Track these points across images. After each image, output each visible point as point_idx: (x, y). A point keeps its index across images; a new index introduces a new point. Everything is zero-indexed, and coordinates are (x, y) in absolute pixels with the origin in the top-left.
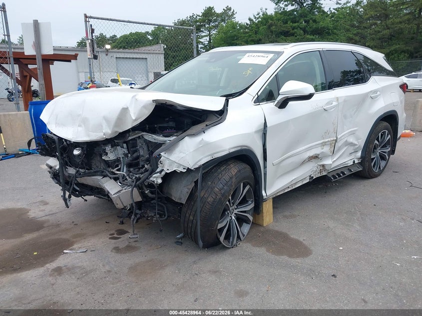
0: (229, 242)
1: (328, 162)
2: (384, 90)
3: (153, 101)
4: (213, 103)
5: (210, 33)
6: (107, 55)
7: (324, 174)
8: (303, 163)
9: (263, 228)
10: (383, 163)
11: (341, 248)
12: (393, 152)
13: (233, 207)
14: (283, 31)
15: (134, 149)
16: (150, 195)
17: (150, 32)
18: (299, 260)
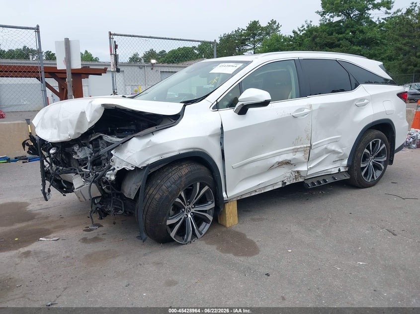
0: (183, 239)
1: (303, 168)
2: (373, 98)
3: (103, 105)
4: (169, 109)
5: (254, 47)
6: (152, 69)
7: (301, 180)
8: (272, 168)
9: (225, 228)
10: (378, 173)
11: (290, 251)
12: (391, 162)
13: (190, 206)
14: (329, 42)
15: (97, 149)
16: (106, 191)
17: (197, 46)
18: (242, 259)
